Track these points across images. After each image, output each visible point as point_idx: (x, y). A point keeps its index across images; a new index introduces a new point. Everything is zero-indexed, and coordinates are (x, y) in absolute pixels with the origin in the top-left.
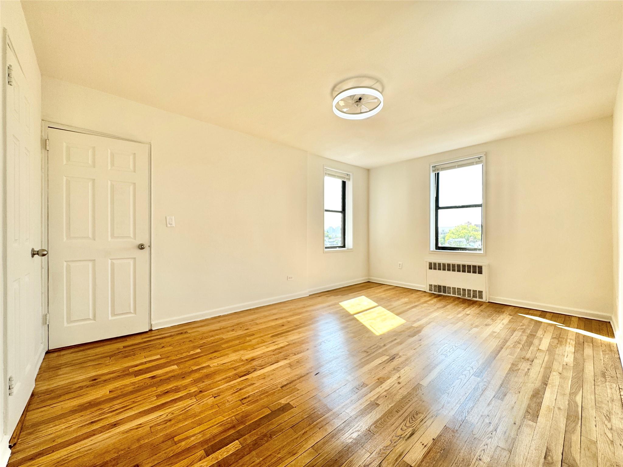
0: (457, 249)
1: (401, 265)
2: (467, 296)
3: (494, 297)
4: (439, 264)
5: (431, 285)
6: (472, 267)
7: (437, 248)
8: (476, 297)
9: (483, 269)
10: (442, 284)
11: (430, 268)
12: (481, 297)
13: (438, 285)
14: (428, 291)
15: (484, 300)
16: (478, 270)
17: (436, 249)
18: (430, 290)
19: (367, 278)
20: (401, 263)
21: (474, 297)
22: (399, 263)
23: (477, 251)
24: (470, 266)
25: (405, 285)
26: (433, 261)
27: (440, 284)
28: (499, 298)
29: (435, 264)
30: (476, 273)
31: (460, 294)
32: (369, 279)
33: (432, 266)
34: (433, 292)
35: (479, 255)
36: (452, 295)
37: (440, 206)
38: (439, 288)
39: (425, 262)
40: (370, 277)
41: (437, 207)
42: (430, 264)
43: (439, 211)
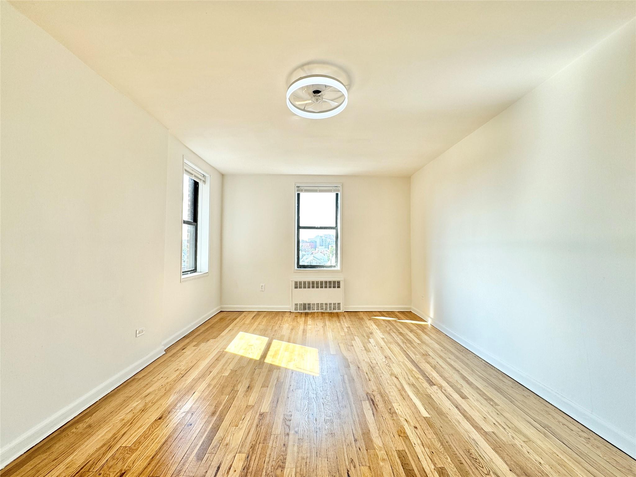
0: (316, 267)
1: (263, 287)
2: (328, 310)
3: (348, 306)
4: (305, 283)
5: (296, 305)
6: (332, 283)
7: (299, 266)
8: (336, 309)
9: (341, 284)
10: (307, 302)
11: (296, 287)
12: (339, 309)
13: (304, 304)
14: (293, 311)
15: (341, 311)
16: (336, 285)
17: (298, 268)
18: (296, 309)
19: (219, 307)
20: (263, 285)
21: (334, 309)
22: (261, 284)
23: (332, 268)
24: (331, 282)
25: (268, 308)
26: (298, 280)
27: (305, 302)
28: (351, 306)
29: (300, 283)
30: (335, 288)
31: (323, 309)
32: (221, 308)
33: (298, 285)
34: (298, 311)
35: (337, 272)
36: (316, 311)
37: (301, 225)
38: (304, 306)
39: (291, 282)
40: (223, 306)
41: (299, 227)
42: (296, 283)
43: (301, 230)
